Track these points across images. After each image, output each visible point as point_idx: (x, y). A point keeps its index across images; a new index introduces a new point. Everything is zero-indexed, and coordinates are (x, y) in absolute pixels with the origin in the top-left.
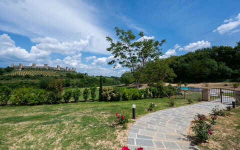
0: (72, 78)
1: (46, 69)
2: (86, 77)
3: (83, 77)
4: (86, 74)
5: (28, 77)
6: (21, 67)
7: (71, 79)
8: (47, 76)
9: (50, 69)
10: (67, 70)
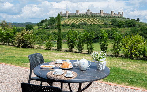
0: (119, 26)
1: (89, 16)
2: (139, 25)
3: (134, 26)
4: (138, 20)
5: (73, 26)
6: (67, 15)
7: (117, 28)
8: (91, 25)
9: (93, 16)
10: (113, 15)
